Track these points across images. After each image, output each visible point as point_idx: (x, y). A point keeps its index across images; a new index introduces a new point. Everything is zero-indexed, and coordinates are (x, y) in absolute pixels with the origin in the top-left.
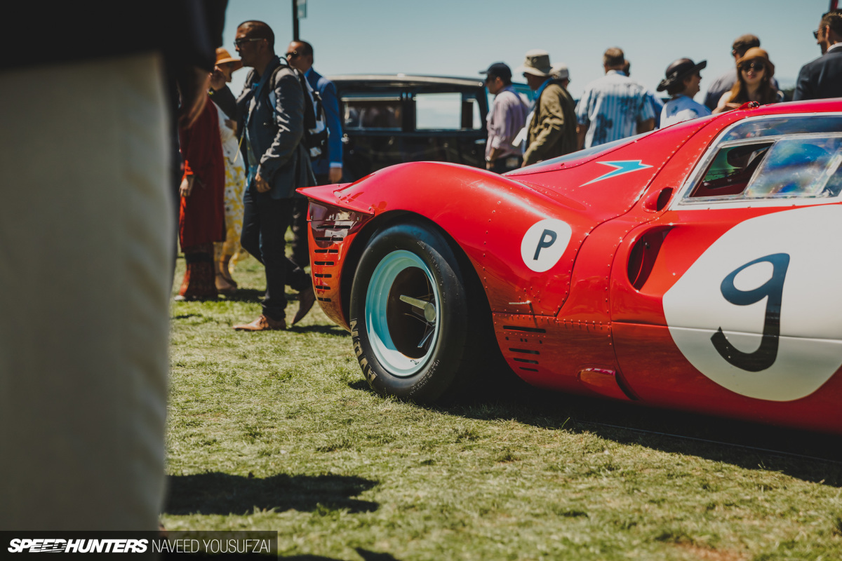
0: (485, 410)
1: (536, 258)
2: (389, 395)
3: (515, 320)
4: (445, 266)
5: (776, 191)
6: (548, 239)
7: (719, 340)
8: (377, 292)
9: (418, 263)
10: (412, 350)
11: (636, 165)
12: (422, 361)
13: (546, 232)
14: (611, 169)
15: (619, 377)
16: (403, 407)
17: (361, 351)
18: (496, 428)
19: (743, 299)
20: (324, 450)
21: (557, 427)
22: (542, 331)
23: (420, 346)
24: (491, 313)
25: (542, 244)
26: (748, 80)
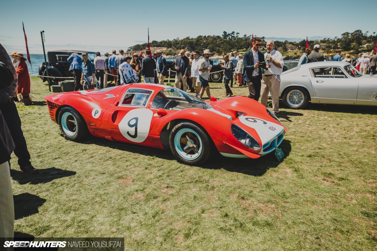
0: (88, 142)
1: (95, 116)
2: (69, 139)
3: (92, 127)
4: (77, 116)
5: (136, 104)
6: (97, 112)
7: (128, 133)
8: (63, 120)
9: (71, 114)
10: (73, 131)
11: (112, 96)
12: (75, 133)
13: (96, 111)
14: (108, 96)
15: (112, 138)
16: (71, 142)
17: (62, 131)
18: (90, 146)
19: (131, 126)
20: (54, 159)
21: (102, 146)
22: (97, 129)
23: (74, 130)
24: (87, 125)
25: (96, 113)
26: (135, 59)
